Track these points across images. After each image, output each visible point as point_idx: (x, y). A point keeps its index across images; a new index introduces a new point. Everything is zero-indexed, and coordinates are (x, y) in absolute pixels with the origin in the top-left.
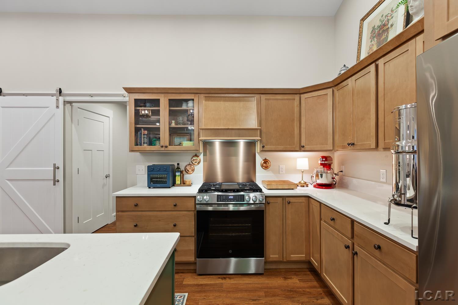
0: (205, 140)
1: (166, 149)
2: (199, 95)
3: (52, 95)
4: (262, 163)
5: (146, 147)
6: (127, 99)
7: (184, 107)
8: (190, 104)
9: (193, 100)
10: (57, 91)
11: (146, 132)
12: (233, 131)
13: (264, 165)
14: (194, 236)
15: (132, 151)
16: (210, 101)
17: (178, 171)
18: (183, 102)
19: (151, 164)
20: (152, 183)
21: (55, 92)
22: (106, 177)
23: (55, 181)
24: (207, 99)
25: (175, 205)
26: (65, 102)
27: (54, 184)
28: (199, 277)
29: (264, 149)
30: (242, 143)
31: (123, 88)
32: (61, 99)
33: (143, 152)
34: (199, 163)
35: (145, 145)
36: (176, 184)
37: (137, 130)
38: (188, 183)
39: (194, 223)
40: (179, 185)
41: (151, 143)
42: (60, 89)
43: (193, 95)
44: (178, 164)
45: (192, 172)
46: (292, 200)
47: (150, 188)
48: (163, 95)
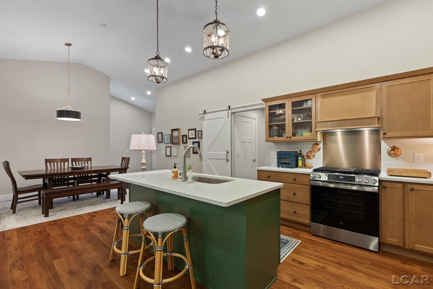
0: (323, 131)
1: (290, 139)
2: (316, 94)
3: (226, 110)
4: (389, 150)
5: (276, 138)
6: (264, 106)
7: (305, 106)
8: (309, 103)
9: (311, 99)
10: (228, 107)
11: (276, 128)
12: (347, 121)
13: (392, 152)
14: (309, 205)
15: (267, 141)
16: (326, 98)
17: (300, 156)
18: (304, 102)
19: (280, 150)
20: (280, 164)
21: (227, 108)
22: (254, 161)
23: (228, 160)
24: (323, 97)
25: (295, 180)
26: (232, 113)
27: (227, 162)
28: (313, 236)
29: (386, 136)
30: (366, 132)
31: (262, 99)
32: (230, 111)
33: (275, 142)
34: (319, 150)
35: (276, 137)
36: (298, 166)
37: (271, 127)
38: (308, 166)
39: (309, 195)
40: (300, 167)
41: (279, 135)
42: (229, 106)
43: (311, 95)
44: (300, 151)
45: (313, 158)
46: (416, 187)
47: (279, 167)
48: (287, 100)
